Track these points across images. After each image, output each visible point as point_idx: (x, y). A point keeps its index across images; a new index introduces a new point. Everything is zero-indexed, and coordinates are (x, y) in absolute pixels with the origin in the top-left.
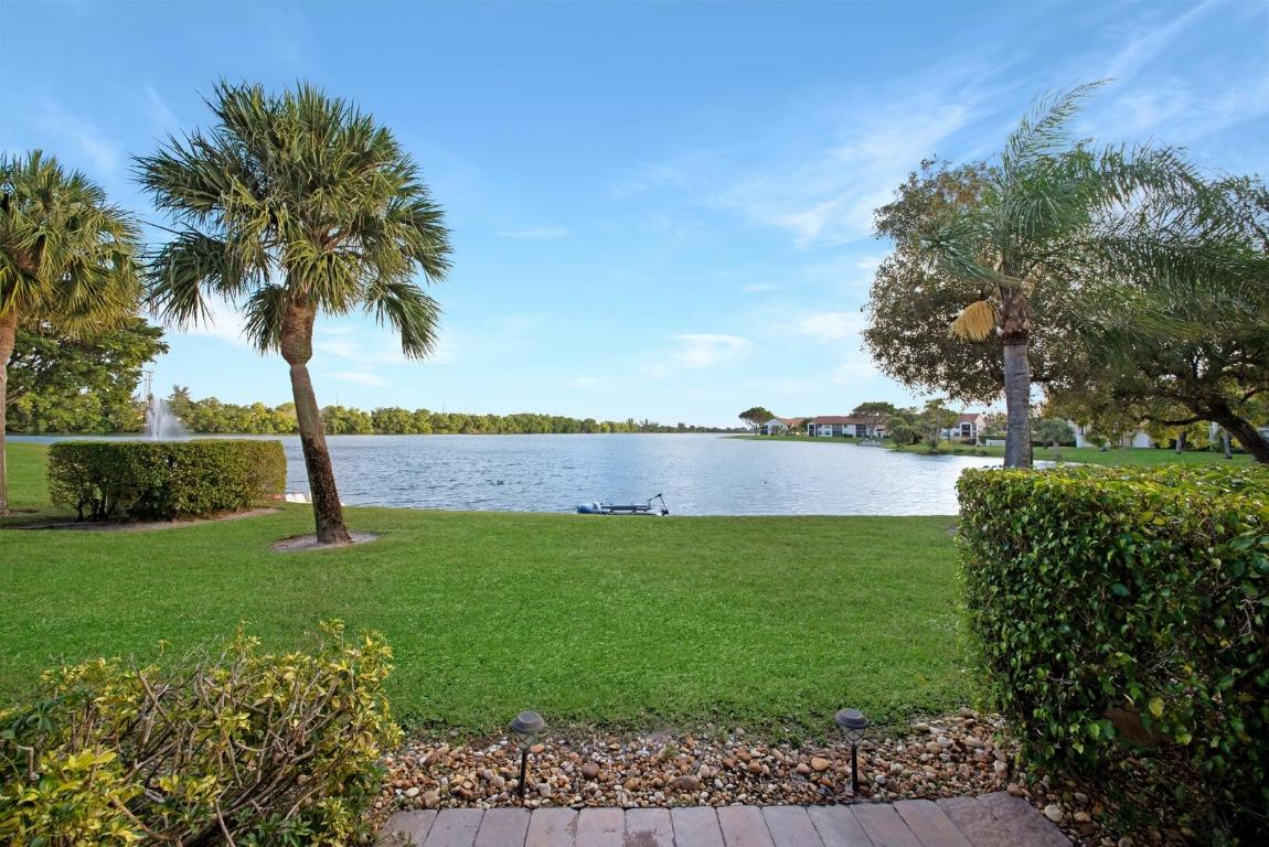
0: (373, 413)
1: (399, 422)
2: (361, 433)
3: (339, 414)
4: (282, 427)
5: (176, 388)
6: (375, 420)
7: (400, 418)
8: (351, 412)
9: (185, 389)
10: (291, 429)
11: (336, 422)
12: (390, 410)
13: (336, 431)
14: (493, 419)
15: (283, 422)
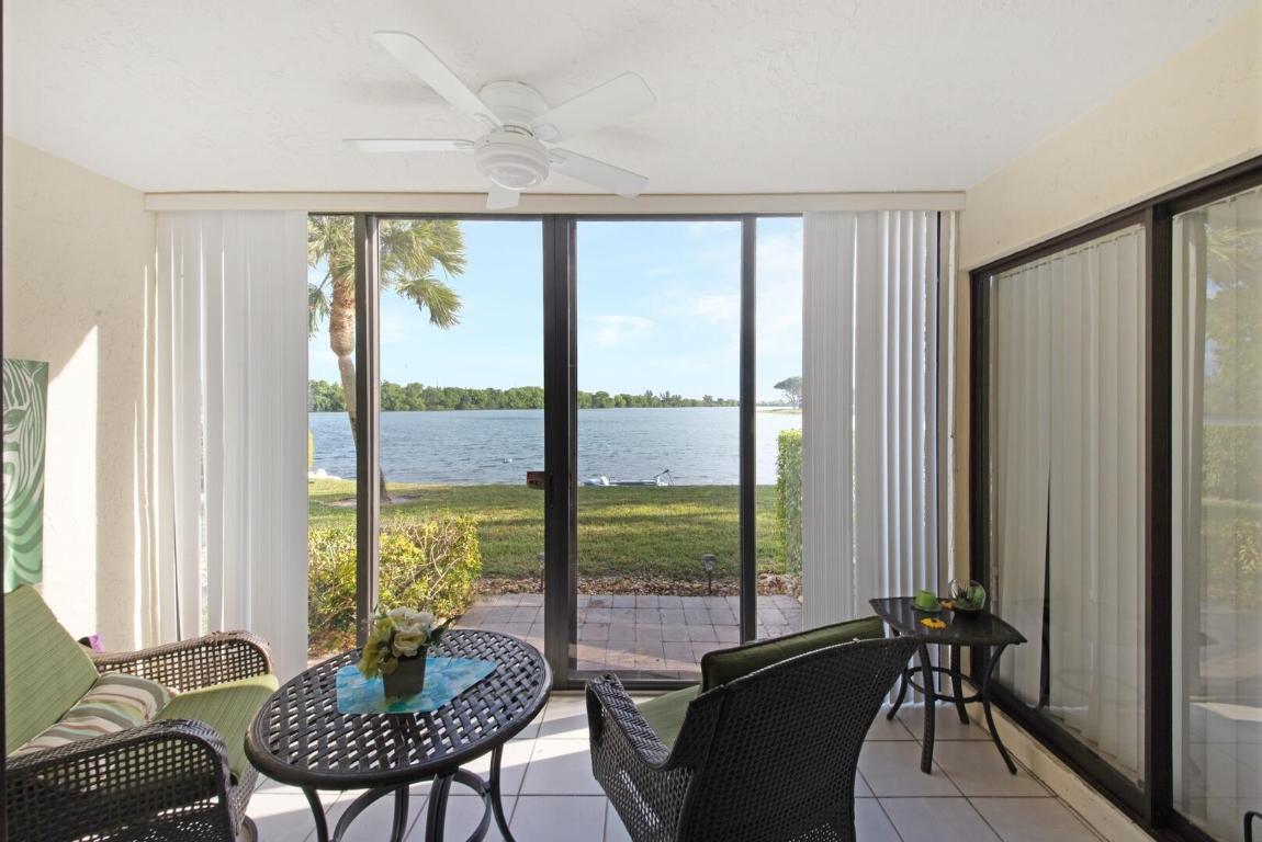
3: (323, 390)
11: (322, 398)
13: (319, 408)
14: (493, 393)
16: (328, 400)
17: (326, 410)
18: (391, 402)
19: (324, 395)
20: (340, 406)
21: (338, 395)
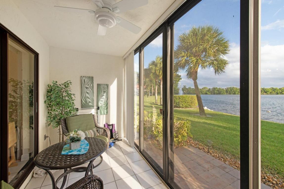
0: (226, 89)
1: (234, 91)
2: (222, 94)
3: (216, 89)
4: (203, 93)
5: (184, 86)
6: (226, 91)
7: (234, 90)
8: (219, 89)
9: (185, 86)
10: (205, 93)
11: (216, 91)
12: (231, 88)
13: (215, 94)
14: (274, 90)
15: (203, 92)
16: (218, 92)
17: (217, 94)
18: (235, 92)
19: (217, 91)
20: (220, 93)
21: (220, 91)
